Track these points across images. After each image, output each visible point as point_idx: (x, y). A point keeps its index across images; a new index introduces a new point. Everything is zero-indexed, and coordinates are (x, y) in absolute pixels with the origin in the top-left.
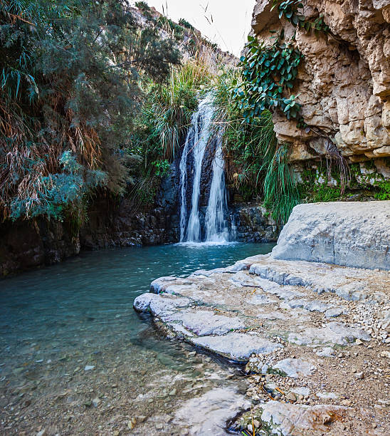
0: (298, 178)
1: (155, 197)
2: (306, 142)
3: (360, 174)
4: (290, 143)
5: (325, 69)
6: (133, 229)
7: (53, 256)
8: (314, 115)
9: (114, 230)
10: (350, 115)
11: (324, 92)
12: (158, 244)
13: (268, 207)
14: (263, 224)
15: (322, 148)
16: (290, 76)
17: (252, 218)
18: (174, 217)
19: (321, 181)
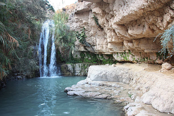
2: (84, 46)
8: (89, 40)
11: (93, 35)
19: (87, 57)
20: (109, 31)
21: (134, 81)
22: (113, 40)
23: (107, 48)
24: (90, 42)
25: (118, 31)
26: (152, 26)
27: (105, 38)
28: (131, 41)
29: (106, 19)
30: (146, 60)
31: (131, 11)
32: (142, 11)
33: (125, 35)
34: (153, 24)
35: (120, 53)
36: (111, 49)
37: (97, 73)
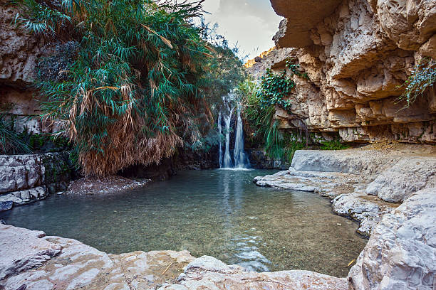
0: (281, 137)
2: (289, 121)
3: (315, 138)
4: (280, 120)
5: (305, 92)
6: (195, 160)
8: (296, 109)
10: (315, 113)
11: (302, 101)
12: (209, 168)
13: (267, 151)
14: (264, 160)
15: (298, 124)
16: (287, 91)
17: (258, 156)
19: (294, 139)
20: (328, 91)
21: (368, 171)
22: (336, 106)
23: (327, 120)
24: (297, 112)
25: (341, 89)
26: (400, 75)
27: (324, 104)
28: (366, 105)
29: (322, 72)
30: (401, 137)
31: (354, 55)
32: (374, 52)
33: (354, 96)
34: (400, 71)
35: (351, 128)
36: (334, 122)
37: (305, 159)
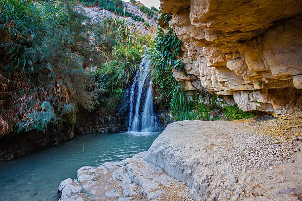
0: (190, 99)
1: (116, 107)
3: (217, 101)
5: (191, 47)
6: (105, 124)
7: (55, 142)
8: (191, 69)
9: (95, 123)
10: (205, 72)
11: (193, 58)
12: (117, 132)
13: (174, 114)
15: (198, 86)
16: (177, 49)
17: (165, 119)
18: (126, 117)
19: (201, 101)
36: (222, 84)
